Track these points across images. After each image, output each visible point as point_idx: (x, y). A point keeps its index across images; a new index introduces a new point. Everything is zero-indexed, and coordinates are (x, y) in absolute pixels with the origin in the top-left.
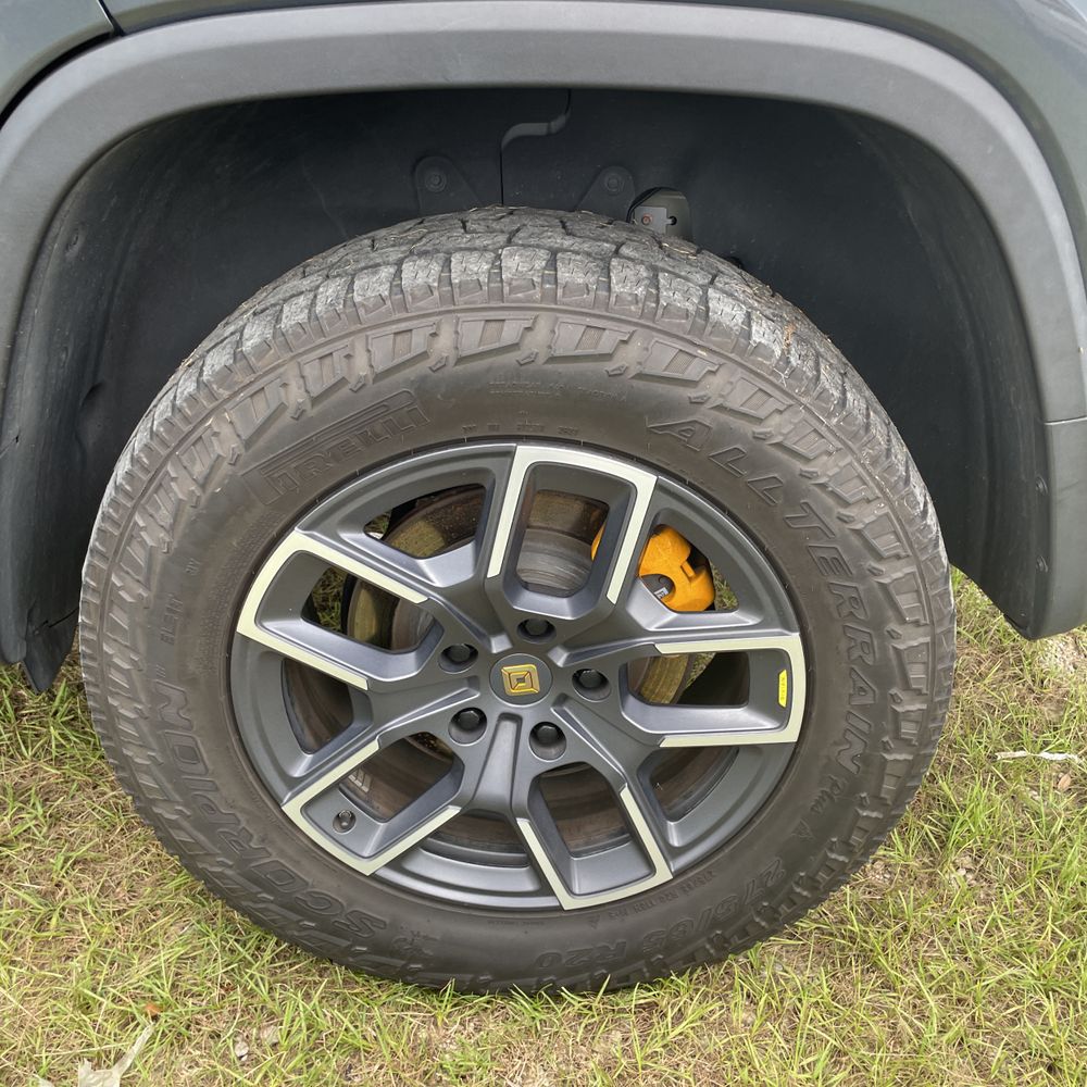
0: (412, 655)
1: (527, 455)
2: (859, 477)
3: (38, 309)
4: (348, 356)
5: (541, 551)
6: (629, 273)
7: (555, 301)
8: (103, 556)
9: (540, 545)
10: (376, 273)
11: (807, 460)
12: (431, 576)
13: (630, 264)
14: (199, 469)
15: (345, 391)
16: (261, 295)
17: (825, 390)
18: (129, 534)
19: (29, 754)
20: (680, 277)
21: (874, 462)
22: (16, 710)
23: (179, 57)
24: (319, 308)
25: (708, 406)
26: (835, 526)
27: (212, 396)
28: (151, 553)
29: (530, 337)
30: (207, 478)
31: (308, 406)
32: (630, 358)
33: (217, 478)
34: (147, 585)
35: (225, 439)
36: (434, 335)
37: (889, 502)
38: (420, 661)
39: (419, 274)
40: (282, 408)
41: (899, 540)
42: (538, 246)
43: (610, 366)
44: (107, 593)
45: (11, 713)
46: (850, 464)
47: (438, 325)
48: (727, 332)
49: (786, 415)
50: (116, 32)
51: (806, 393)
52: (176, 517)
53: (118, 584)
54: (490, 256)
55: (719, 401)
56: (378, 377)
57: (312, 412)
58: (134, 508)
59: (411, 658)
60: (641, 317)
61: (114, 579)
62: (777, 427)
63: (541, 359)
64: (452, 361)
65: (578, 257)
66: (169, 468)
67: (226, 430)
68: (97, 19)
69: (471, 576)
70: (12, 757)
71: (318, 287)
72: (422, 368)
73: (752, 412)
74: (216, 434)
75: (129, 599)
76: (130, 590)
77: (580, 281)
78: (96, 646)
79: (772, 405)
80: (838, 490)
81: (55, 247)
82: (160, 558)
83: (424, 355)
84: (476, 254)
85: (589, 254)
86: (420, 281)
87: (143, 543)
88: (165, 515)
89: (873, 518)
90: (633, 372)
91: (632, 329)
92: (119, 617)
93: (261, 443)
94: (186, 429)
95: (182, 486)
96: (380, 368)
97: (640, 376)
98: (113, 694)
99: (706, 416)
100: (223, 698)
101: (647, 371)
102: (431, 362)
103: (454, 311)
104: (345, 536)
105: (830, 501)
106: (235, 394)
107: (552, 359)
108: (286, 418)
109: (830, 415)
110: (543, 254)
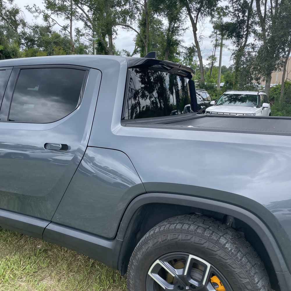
0: (173, 285)
1: (191, 256)
2: (243, 273)
3: (132, 221)
4: (167, 236)
5: (198, 273)
6: (209, 232)
7: (196, 234)
8: (133, 257)
9: (198, 272)
10: (174, 225)
11: (234, 269)
12: (177, 272)
13: (210, 230)
14: (147, 248)
15: (166, 241)
16: (159, 224)
17: (238, 257)
18: (137, 255)
19: (120, 288)
20: (217, 234)
21: (247, 271)
22: (120, 279)
23: (152, 197)
24: (165, 228)
25: (217, 255)
26: (239, 281)
27: (150, 237)
28: (139, 258)
29: (192, 239)
30: (147, 249)
31: (161, 242)
32: (206, 245)
33: (149, 249)
34: (137, 263)
35: (150, 244)
36: (179, 236)
37: (249, 279)
38: (174, 287)
39: (179, 226)
40: (158, 241)
41: (251, 287)
42: (197, 225)
43: (203, 246)
44: (132, 262)
45: (119, 280)
46: (242, 271)
47: (179, 234)
48: (221, 244)
49: (230, 260)
50: (146, 193)
51: (234, 257)
52: (142, 254)
53: (134, 262)
54: (189, 225)
55: (219, 255)
56: (171, 240)
57: (162, 243)
58: (138, 251)
59: (173, 286)
60: (208, 239)
61: (134, 261)
62: (229, 261)
63: (193, 242)
64: (181, 240)
65: (202, 228)
66: (143, 246)
67: (151, 243)
68: (144, 191)
69: (182, 274)
70: (117, 288)
71: (166, 225)
72: (177, 240)
73: (225, 258)
74: (149, 243)
75: (135, 264)
76: (135, 263)
77: (200, 232)
78: (129, 270)
79: (228, 258)
80: (239, 275)
81: (136, 214)
82: (140, 259)
83: (177, 238)
84: (187, 225)
85: (204, 228)
86: (178, 228)
87: (138, 256)
88: (141, 253)
89: (246, 282)
90: (206, 247)
91: (206, 241)
92: (133, 267)
93: (155, 245)
94: (146, 241)
95: (144, 250)
96: (171, 239)
97: (207, 248)
98: (130, 279)
99: (217, 257)
100: (144, 284)
101: (208, 248)
102: (178, 239)
103: (182, 233)
104: (165, 263)
105: (238, 277)
106: (153, 238)
107: (194, 243)
108: (159, 243)
109: (238, 262)
110: (197, 226)
